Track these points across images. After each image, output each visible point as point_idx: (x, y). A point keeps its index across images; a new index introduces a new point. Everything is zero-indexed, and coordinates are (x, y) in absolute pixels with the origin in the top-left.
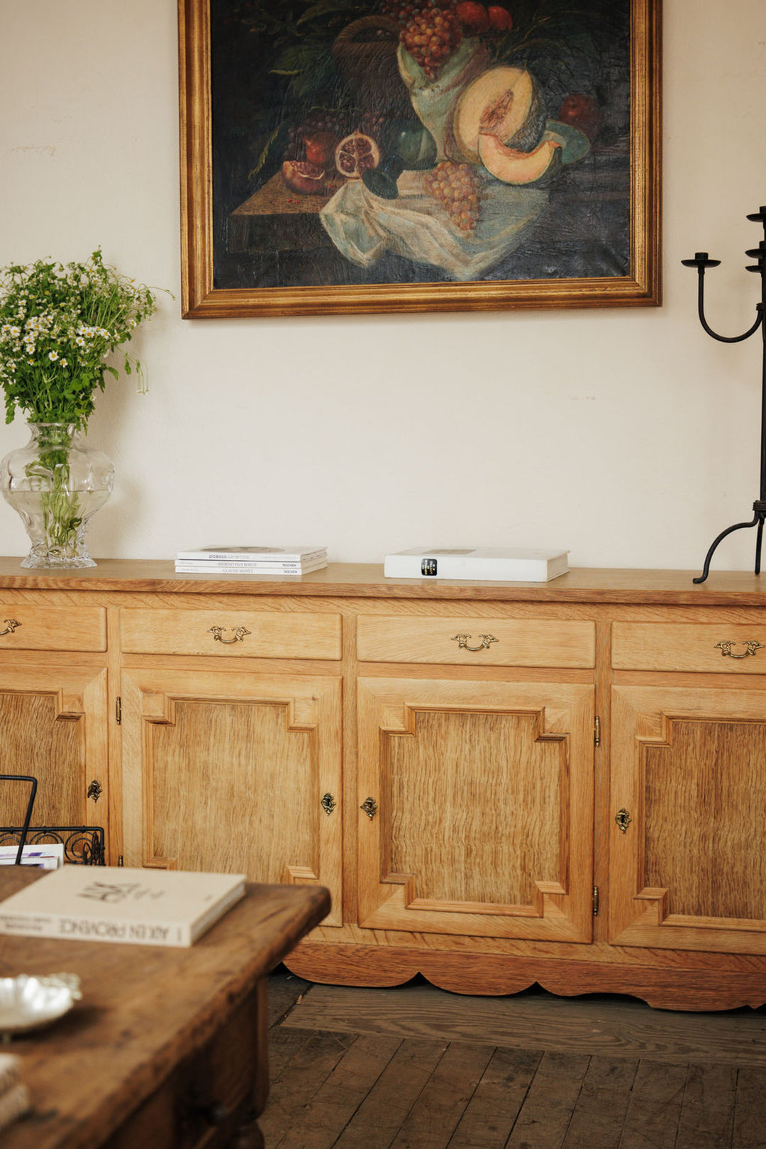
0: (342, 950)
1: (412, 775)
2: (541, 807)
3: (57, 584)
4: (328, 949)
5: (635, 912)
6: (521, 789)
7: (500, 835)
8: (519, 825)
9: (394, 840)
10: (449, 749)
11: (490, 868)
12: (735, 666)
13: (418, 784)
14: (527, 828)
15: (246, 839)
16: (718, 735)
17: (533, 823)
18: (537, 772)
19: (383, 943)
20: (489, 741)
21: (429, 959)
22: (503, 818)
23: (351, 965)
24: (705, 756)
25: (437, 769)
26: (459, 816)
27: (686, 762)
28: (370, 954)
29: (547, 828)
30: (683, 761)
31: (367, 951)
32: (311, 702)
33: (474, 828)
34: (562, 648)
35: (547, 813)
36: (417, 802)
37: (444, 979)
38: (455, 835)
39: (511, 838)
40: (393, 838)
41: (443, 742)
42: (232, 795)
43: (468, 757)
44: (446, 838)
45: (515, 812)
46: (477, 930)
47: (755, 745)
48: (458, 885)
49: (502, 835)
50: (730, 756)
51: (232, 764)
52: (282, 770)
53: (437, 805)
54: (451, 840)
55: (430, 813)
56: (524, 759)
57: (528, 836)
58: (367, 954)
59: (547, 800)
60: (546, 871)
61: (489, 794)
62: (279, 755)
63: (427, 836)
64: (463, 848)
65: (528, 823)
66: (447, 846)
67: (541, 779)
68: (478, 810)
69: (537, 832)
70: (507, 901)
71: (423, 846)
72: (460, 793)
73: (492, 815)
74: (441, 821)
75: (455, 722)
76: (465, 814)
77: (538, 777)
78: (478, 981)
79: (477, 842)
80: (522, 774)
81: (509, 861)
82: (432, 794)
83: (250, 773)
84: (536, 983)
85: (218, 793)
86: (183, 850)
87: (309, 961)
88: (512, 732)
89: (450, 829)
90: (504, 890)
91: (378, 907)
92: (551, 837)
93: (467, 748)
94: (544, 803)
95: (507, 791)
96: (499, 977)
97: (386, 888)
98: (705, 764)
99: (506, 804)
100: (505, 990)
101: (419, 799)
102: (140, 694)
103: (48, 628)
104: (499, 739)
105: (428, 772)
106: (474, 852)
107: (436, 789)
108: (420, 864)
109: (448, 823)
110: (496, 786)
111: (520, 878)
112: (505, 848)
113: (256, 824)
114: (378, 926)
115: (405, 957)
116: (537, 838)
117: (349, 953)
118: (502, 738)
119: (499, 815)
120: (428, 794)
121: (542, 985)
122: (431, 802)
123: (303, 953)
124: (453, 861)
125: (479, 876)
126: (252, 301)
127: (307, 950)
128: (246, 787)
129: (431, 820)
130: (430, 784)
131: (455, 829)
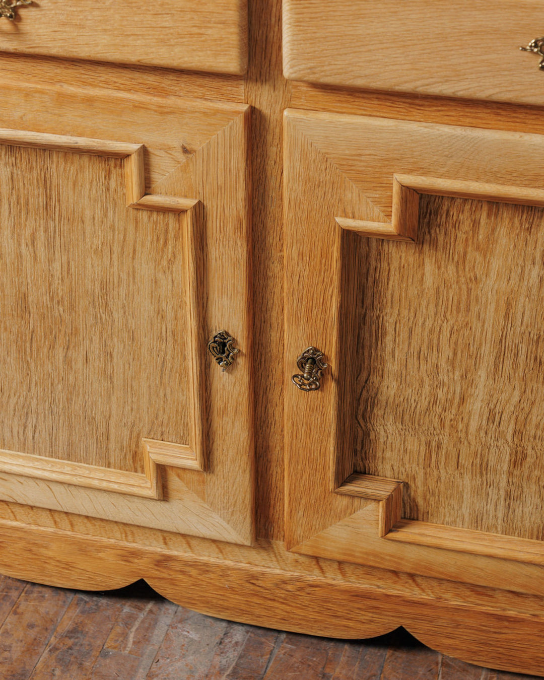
1: (405, 313)
4: (229, 572)
9: (361, 421)
10: (493, 275)
13: (418, 330)
15: (60, 387)
19: (335, 580)
21: (426, 611)
23: (274, 600)
25: (463, 306)
26: (504, 397)
28: (309, 590)
31: (302, 585)
32: (181, 157)
36: (413, 362)
38: (493, 428)
40: (360, 417)
41: (479, 258)
42: (26, 309)
43: (534, 291)
44: (473, 428)
46: (523, 586)
48: (491, 507)
51: (20, 256)
52: (124, 276)
53: (457, 373)
54: (482, 434)
55: (441, 384)
58: (301, 589)
62: (116, 249)
63: (431, 421)
64: (507, 450)
66: (473, 443)
71: (423, 439)
72: (510, 356)
74: (463, 400)
75: (511, 219)
76: (517, 393)
82: (447, 352)
83: (58, 274)
87: (194, 585)
89: (481, 415)
91: (324, 527)
97: (341, 502)
101: (419, 358)
105: (442, 310)
107: (456, 344)
108: (414, 465)
109: (478, 405)
113: (79, 365)
114: (327, 555)
117: (269, 585)
120: (438, 351)
122: (443, 363)
123: (183, 572)
124: (483, 468)
127: (187, 569)
128: (52, 299)
129: (441, 395)
130: (446, 333)
131: (492, 416)
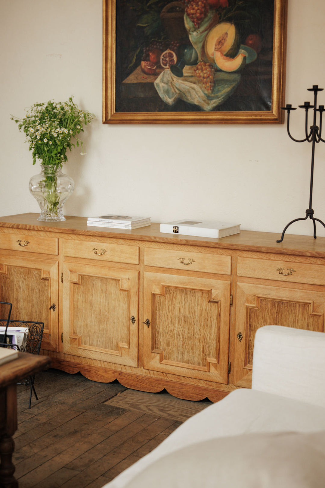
0: (137, 377)
1: (163, 311)
2: (210, 328)
3: (41, 228)
4: (133, 375)
5: (243, 374)
6: (203, 320)
7: (195, 338)
8: (202, 335)
9: (157, 336)
10: (177, 303)
11: (191, 351)
12: (284, 278)
13: (165, 315)
14: (205, 336)
15: (105, 331)
16: (277, 306)
17: (207, 334)
18: (209, 314)
19: (152, 376)
20: (191, 301)
21: (169, 383)
22: (196, 331)
23: (141, 383)
24: (272, 314)
25: (172, 310)
26: (180, 329)
27: (265, 315)
28: (147, 379)
29: (212, 337)
30: (264, 315)
31: (146, 378)
32: (128, 280)
33: (185, 334)
34: (218, 266)
35: (212, 331)
37: (173, 392)
38: (179, 336)
39: (199, 340)
41: (175, 300)
42: (100, 313)
43: (183, 307)
44: (175, 337)
45: (200, 330)
46: (185, 374)
47: (291, 311)
48: (179, 356)
49: (196, 338)
50: (282, 314)
51: (100, 301)
52: (118, 305)
53: (172, 324)
54: (177, 338)
55: (170, 327)
56: (204, 309)
57: (205, 340)
58: (146, 379)
59: (212, 326)
60: (211, 354)
61: (191, 322)
62: (117, 300)
63: (168, 336)
64: (181, 342)
65: (205, 334)
66: (176, 340)
67: (210, 317)
68: (187, 327)
69: (208, 338)
70: (197, 364)
71: (167, 340)
72: (180, 320)
73: (192, 330)
74: (173, 330)
75: (179, 292)
76: (182, 328)
77: (209, 316)
78: (186, 394)
79: (187, 340)
80: (203, 315)
81: (198, 349)
82: (170, 320)
83: (106, 305)
84: (207, 397)
85: (96, 313)
86: (83, 333)
87: (126, 380)
88: (200, 298)
90: (196, 360)
91: (150, 362)
92: (213, 341)
93: (183, 303)
94: (211, 327)
95: (198, 321)
96: (193, 394)
97: (153, 354)
98: (272, 317)
99: (197, 326)
100: (195, 399)
101: (166, 321)
102: (69, 272)
103: (38, 244)
104: (195, 300)
105: (169, 311)
106: (185, 344)
107: (172, 318)
108: (166, 346)
109: (176, 331)
110: (194, 318)
111: (202, 356)
112: (197, 344)
113: (108, 326)
114: (150, 369)
115: (159, 382)
116: (208, 341)
117: (140, 378)
118: (196, 300)
119: (194, 330)
121: (209, 398)
122: (170, 323)
123: (124, 376)
124: (178, 347)
125: (187, 354)
126: (129, 118)
127: (125, 375)
128: (105, 311)
129: (170, 330)
130: (170, 315)
131: (178, 334)
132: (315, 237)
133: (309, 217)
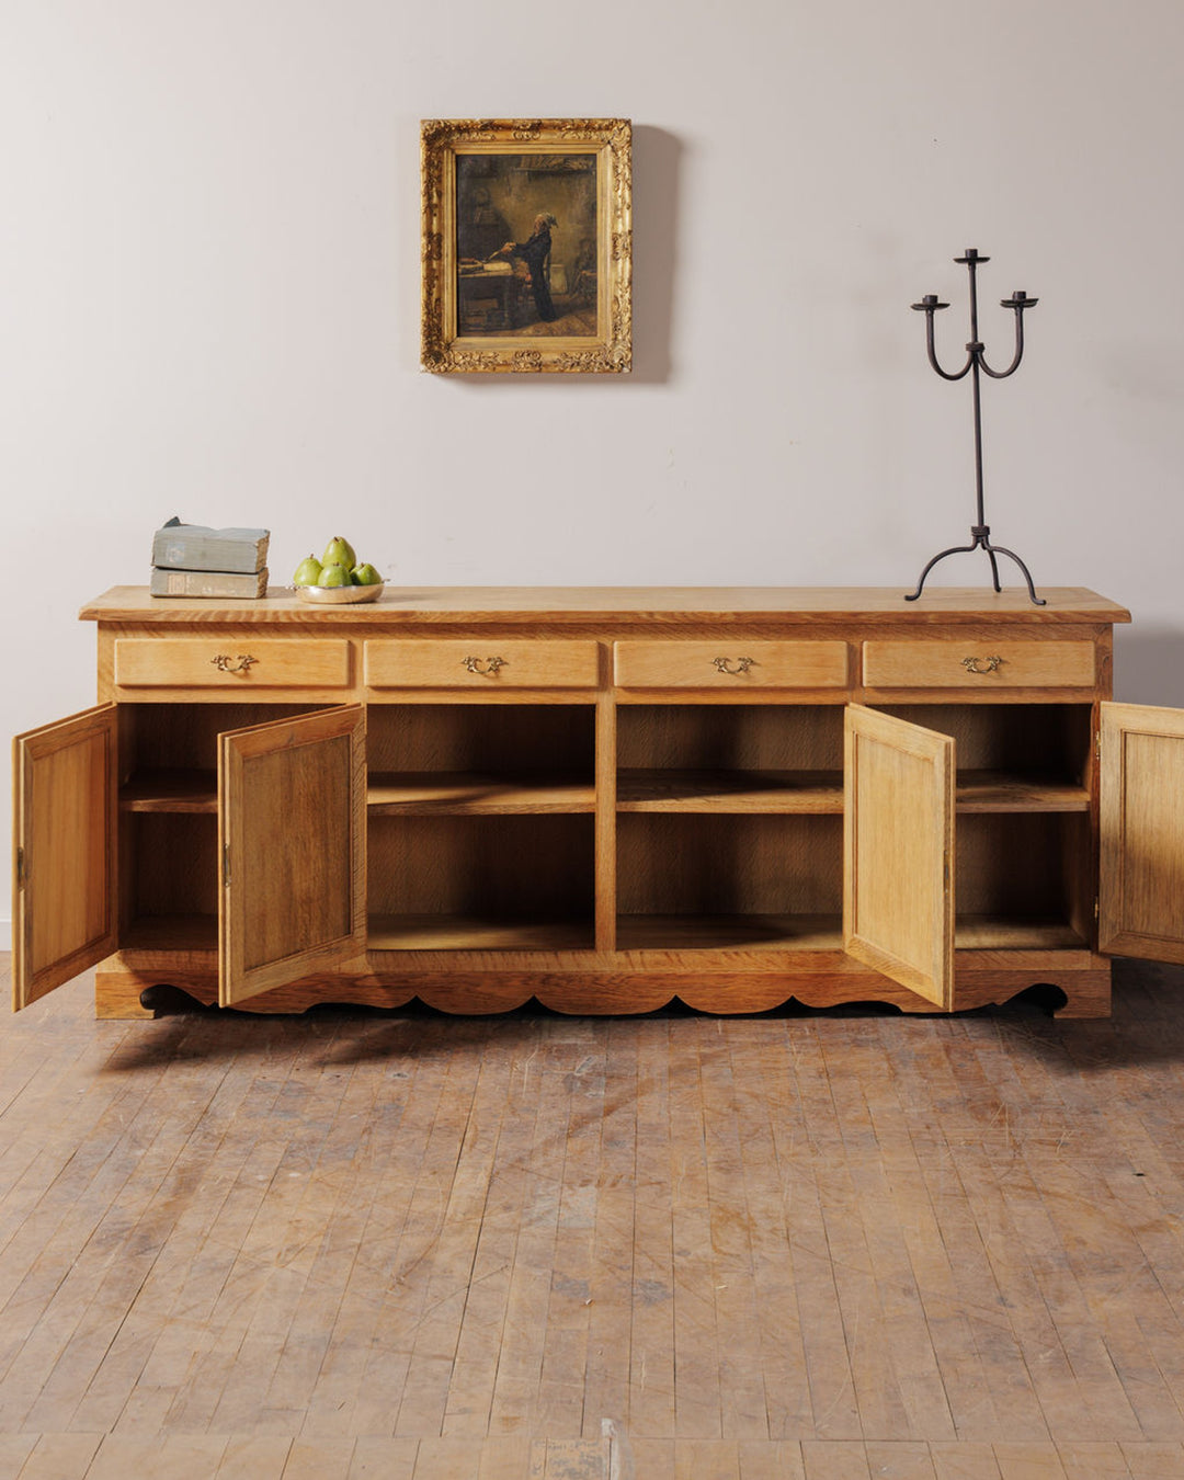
0: (597, 979)
3: (299, 617)
4: (583, 979)
12: (977, 680)
19: (639, 969)
21: (687, 981)
23: (606, 993)
28: (626, 981)
31: (623, 978)
34: (817, 668)
37: (701, 1000)
58: (622, 981)
78: (736, 999)
84: (792, 997)
87: (562, 993)
96: (757, 994)
100: (761, 1007)
103: (286, 662)
115: (661, 981)
117: (605, 982)
121: (797, 998)
123: (557, 985)
127: (560, 982)
132: (998, 589)
133: (979, 545)
